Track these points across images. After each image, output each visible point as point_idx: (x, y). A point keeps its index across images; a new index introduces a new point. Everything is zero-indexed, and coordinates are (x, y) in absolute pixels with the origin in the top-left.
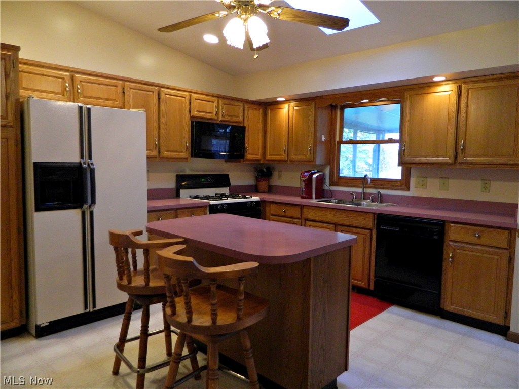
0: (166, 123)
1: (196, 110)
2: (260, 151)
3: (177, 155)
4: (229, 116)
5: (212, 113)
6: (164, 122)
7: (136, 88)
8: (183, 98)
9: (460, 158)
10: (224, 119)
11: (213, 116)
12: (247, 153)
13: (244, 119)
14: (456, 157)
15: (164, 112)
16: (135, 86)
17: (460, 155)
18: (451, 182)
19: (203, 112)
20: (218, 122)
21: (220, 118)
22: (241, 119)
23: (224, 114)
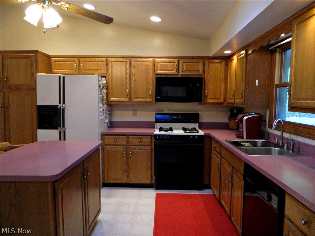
0: (135, 80)
1: (159, 70)
2: (222, 96)
3: (143, 100)
4: (189, 71)
5: (173, 70)
6: (133, 79)
7: (115, 61)
8: (148, 63)
10: (183, 73)
11: (174, 72)
12: (208, 98)
13: (204, 72)
15: (134, 73)
16: (114, 60)
19: (165, 70)
20: (180, 76)
21: (181, 73)
22: (201, 72)
23: (184, 70)
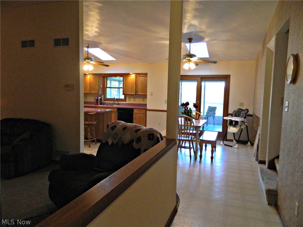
9: (137, 93)
14: (136, 93)
17: (137, 92)
18: (136, 99)
